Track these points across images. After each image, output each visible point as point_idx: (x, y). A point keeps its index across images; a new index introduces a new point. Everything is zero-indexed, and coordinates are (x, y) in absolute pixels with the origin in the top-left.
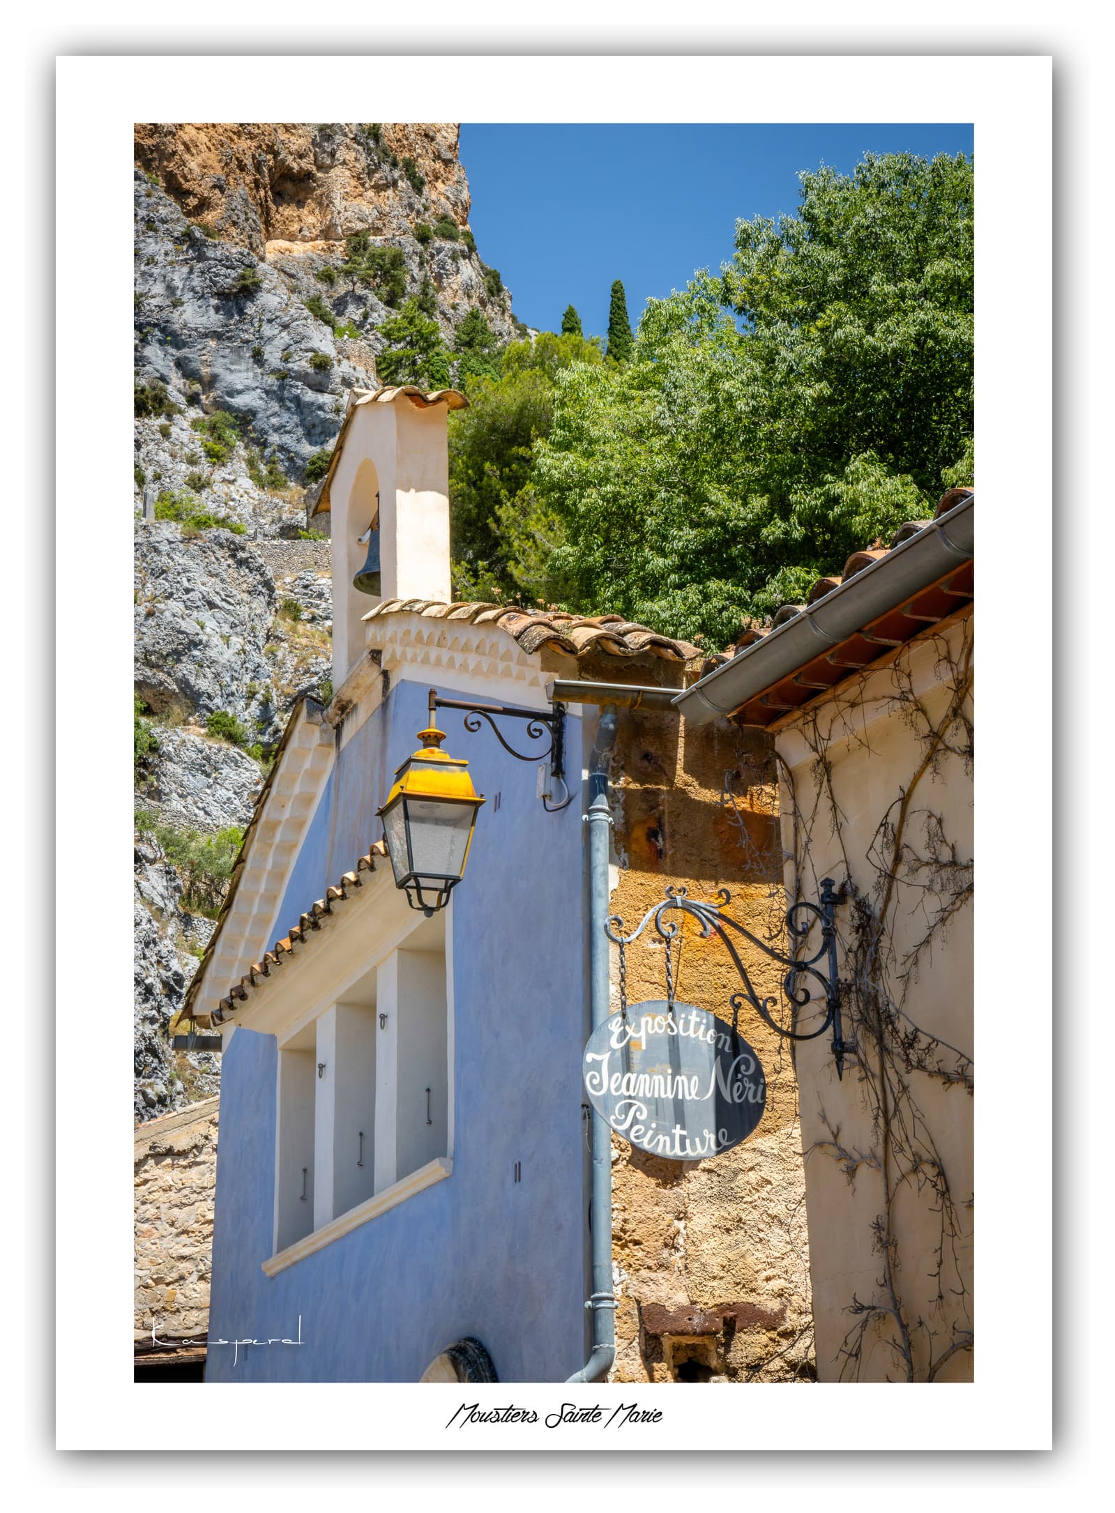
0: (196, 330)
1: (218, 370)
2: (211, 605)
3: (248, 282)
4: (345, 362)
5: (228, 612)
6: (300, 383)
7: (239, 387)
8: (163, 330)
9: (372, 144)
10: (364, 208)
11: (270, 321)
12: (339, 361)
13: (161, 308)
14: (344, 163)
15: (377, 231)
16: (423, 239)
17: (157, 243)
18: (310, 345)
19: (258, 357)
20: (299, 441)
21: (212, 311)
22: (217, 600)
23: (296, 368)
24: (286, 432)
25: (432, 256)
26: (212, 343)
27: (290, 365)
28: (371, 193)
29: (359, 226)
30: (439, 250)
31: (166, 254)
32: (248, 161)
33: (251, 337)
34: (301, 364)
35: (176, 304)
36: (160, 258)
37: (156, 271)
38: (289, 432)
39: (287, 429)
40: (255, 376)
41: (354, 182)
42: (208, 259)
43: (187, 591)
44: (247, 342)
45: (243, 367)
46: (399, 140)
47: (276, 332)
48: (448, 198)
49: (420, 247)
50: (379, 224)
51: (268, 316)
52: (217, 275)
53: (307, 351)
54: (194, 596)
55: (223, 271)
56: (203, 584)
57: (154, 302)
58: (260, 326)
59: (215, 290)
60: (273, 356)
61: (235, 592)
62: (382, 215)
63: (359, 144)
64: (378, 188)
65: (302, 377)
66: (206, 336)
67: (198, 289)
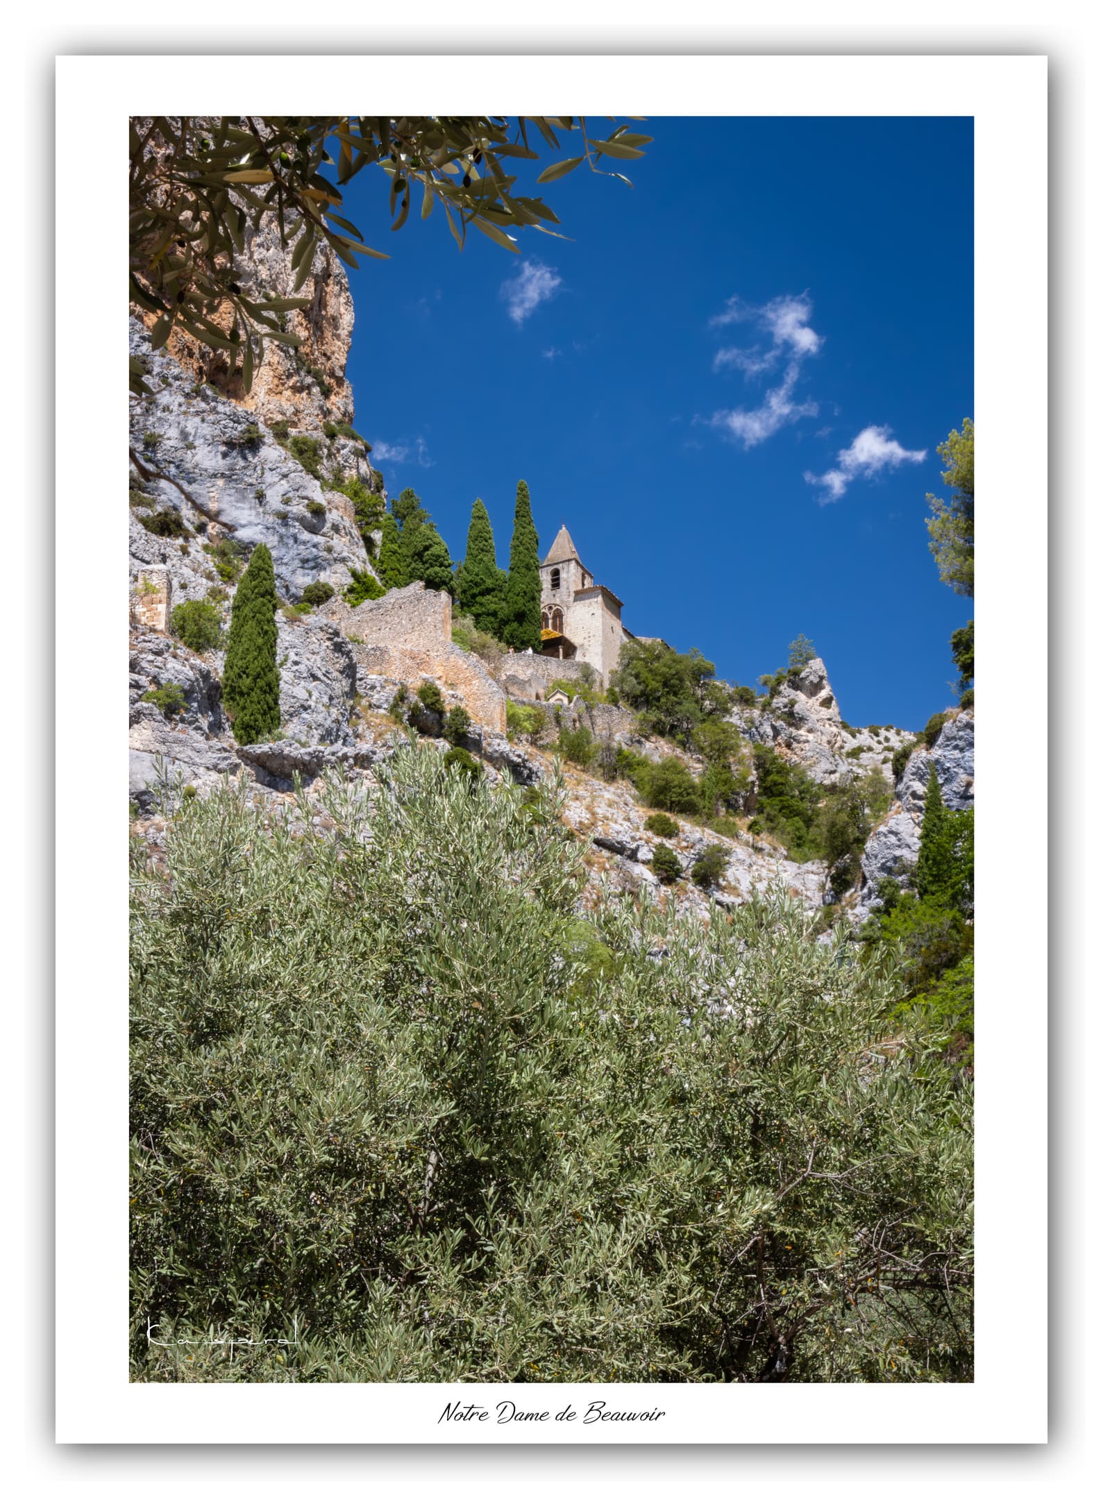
0: (206, 470)
1: (224, 506)
2: (315, 678)
3: (255, 435)
4: (334, 511)
5: (327, 685)
6: (297, 524)
7: (243, 522)
8: (178, 467)
9: (292, 352)
10: (283, 404)
11: (271, 470)
12: (330, 510)
13: (177, 449)
14: (269, 364)
15: (294, 425)
16: (332, 436)
17: (171, 395)
18: (304, 494)
19: (260, 497)
20: (294, 572)
21: (220, 456)
22: (320, 674)
23: (295, 511)
24: (282, 564)
25: (338, 450)
26: (220, 482)
27: (289, 508)
28: (288, 393)
29: (279, 418)
30: (344, 447)
31: (180, 405)
33: (254, 481)
34: (298, 509)
35: (190, 446)
36: (175, 407)
37: (172, 418)
38: (286, 564)
39: (285, 561)
40: (258, 514)
41: (276, 381)
42: (218, 413)
43: (296, 663)
44: (251, 485)
45: (246, 506)
46: (307, 355)
47: (277, 479)
48: (339, 408)
49: (328, 442)
50: (295, 419)
51: (270, 465)
52: (225, 427)
53: (303, 498)
54: (302, 667)
55: (231, 424)
56: (308, 660)
57: (171, 443)
58: (263, 473)
59: (224, 439)
60: (274, 499)
61: (332, 670)
62: (297, 412)
63: (282, 350)
64: (297, 389)
65: (301, 520)
66: (215, 476)
67: (208, 437)
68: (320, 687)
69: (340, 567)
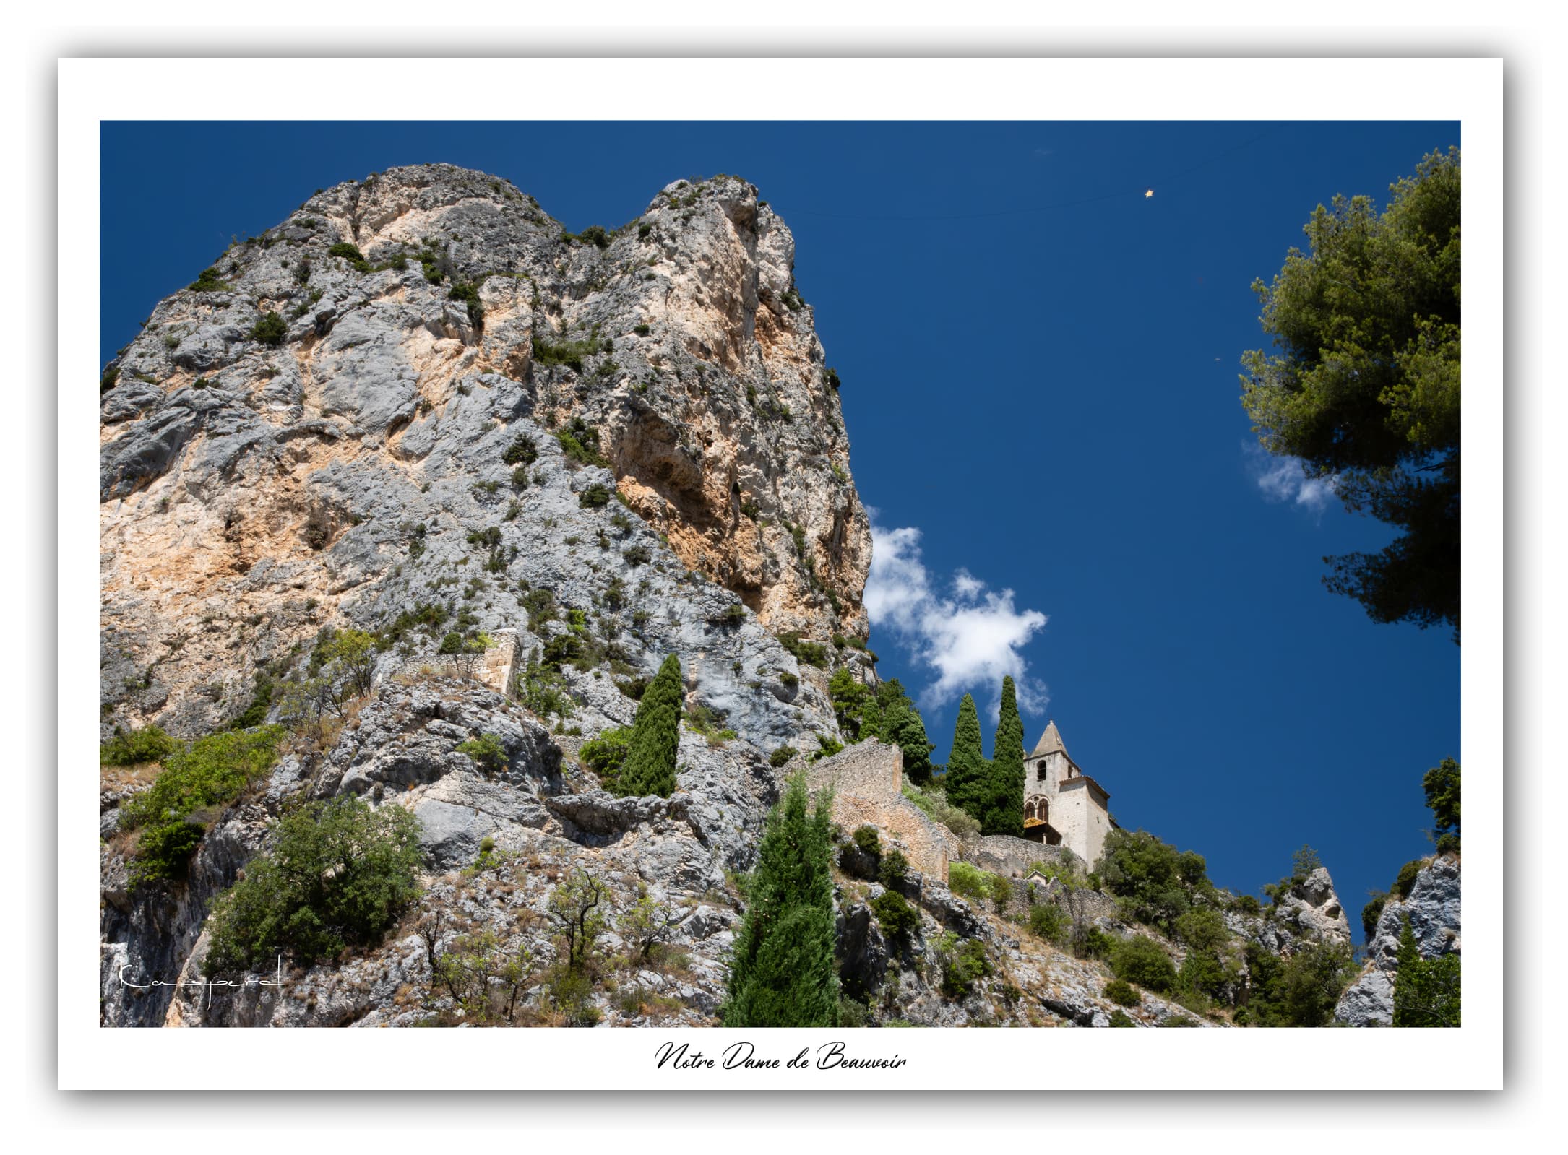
0: (688, 645)
1: (702, 677)
2: (730, 800)
3: (736, 614)
4: (807, 683)
5: (742, 808)
6: (770, 693)
7: (719, 691)
8: (662, 642)
9: (807, 572)
10: (796, 617)
11: (749, 644)
12: (803, 681)
13: (663, 626)
14: (785, 582)
15: (805, 635)
16: (840, 645)
17: (664, 580)
18: (779, 666)
19: (737, 669)
20: (764, 738)
21: (702, 633)
22: (735, 797)
23: (768, 681)
24: (753, 730)
25: (846, 659)
26: (701, 656)
27: (763, 678)
28: (802, 607)
29: (791, 628)
30: (851, 656)
31: (671, 589)
32: (716, 567)
33: (733, 655)
34: (772, 679)
35: (676, 624)
36: (666, 591)
37: (662, 599)
38: (757, 730)
39: (755, 727)
40: (734, 683)
41: (791, 597)
42: (704, 594)
43: (711, 785)
44: (730, 658)
45: (723, 676)
46: (824, 578)
47: (754, 653)
48: (854, 628)
49: (836, 651)
50: (807, 630)
51: (749, 641)
52: (710, 607)
53: (778, 670)
54: (716, 789)
55: (716, 604)
56: (724, 782)
57: (659, 621)
58: (742, 648)
59: (708, 617)
60: (749, 671)
61: (749, 794)
62: (808, 624)
63: (798, 571)
64: (810, 605)
65: (774, 689)
66: (696, 650)
67: (694, 615)
68: (734, 810)
69: (809, 735)
